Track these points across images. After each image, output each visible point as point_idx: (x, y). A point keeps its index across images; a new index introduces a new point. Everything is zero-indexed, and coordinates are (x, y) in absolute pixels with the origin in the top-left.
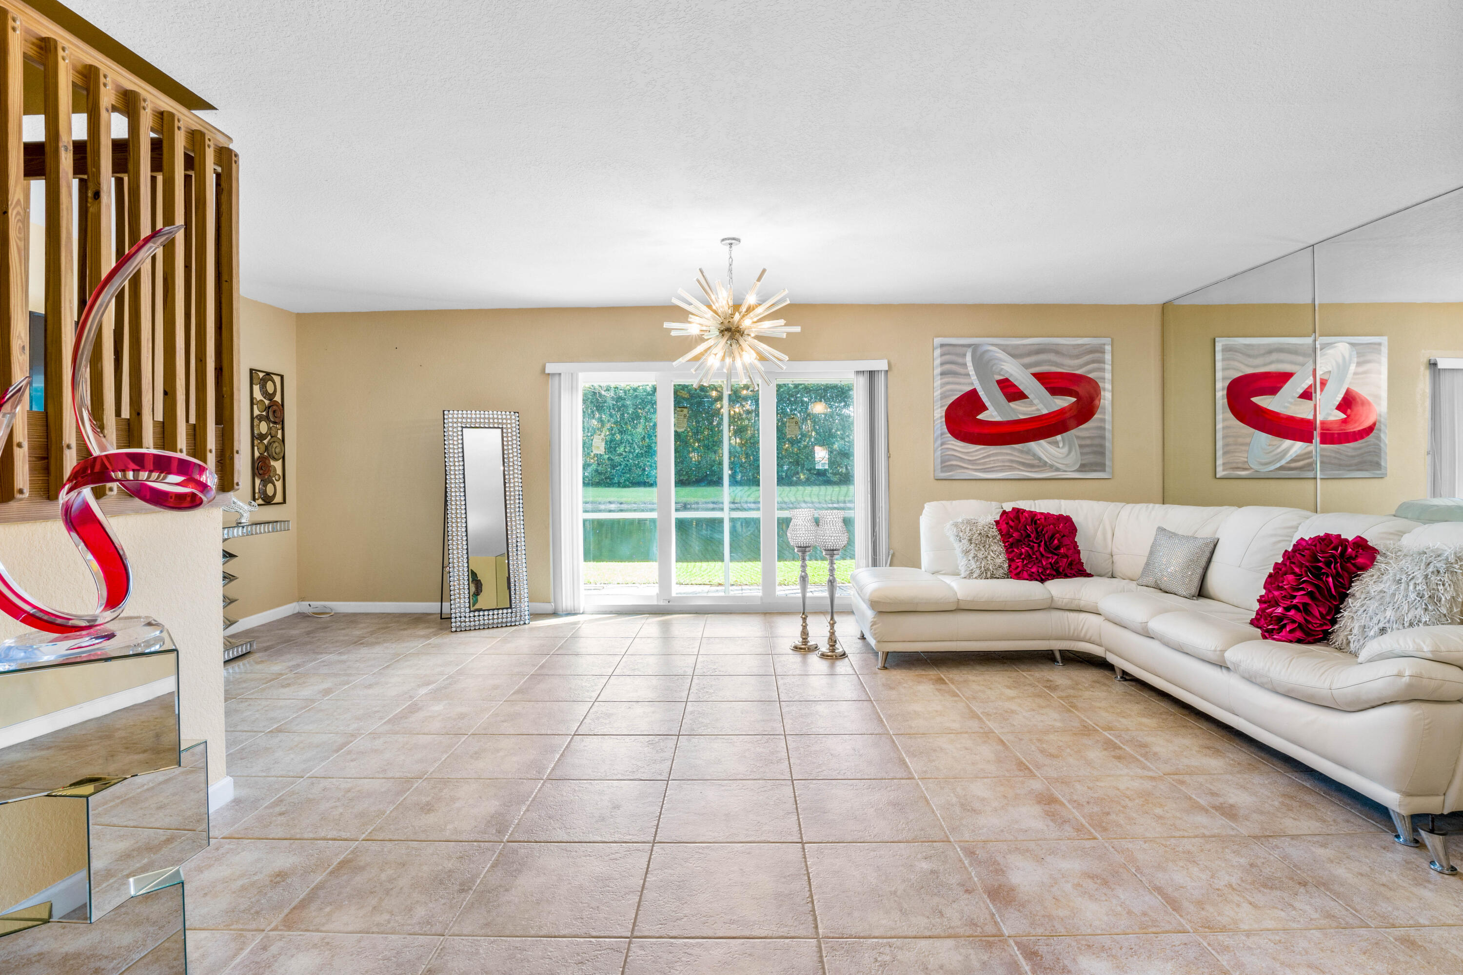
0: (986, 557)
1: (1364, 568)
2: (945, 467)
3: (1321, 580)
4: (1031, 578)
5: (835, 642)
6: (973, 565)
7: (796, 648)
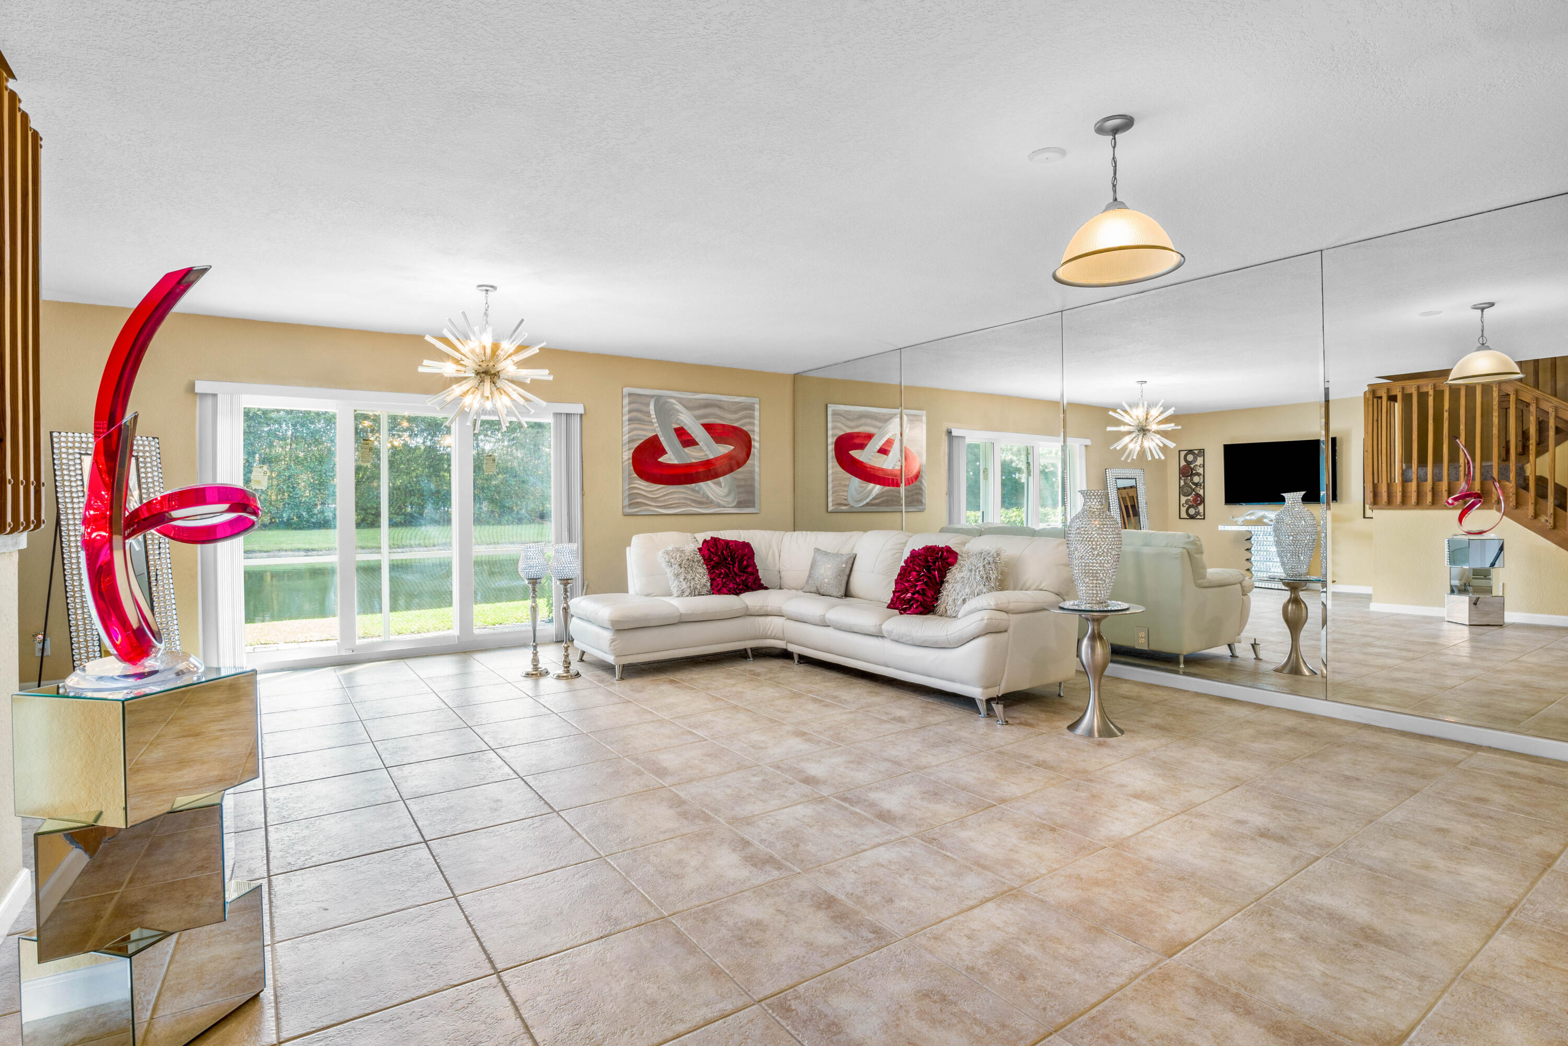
0: (694, 579)
1: (953, 564)
2: (631, 505)
3: (931, 573)
4: (730, 592)
5: (570, 663)
6: (684, 585)
7: (528, 675)
